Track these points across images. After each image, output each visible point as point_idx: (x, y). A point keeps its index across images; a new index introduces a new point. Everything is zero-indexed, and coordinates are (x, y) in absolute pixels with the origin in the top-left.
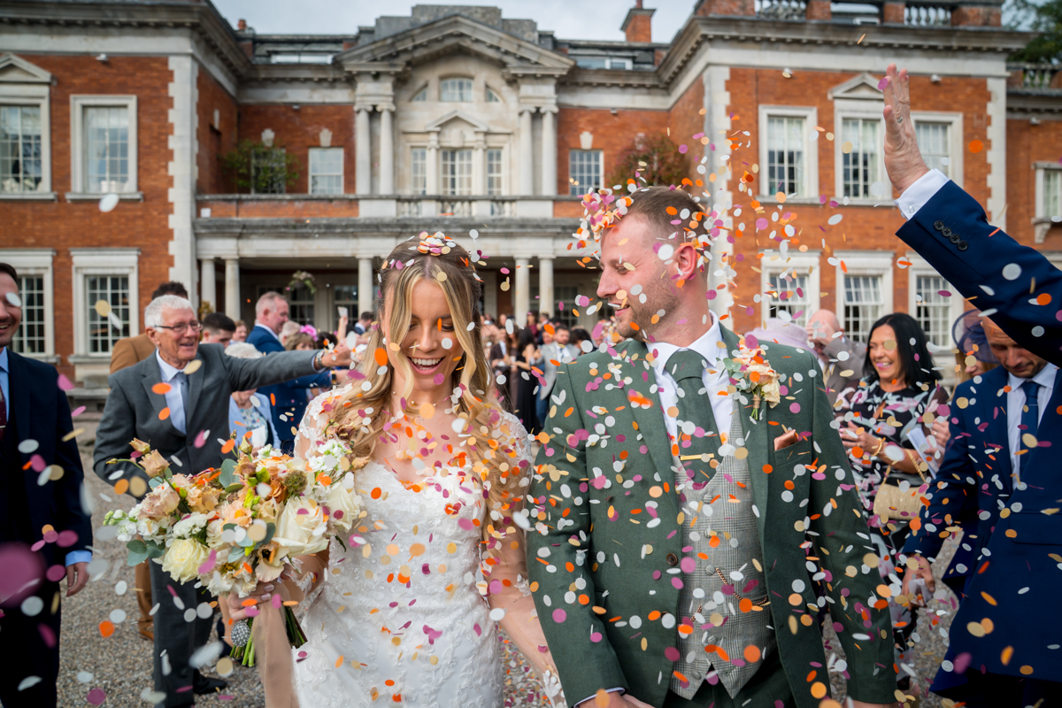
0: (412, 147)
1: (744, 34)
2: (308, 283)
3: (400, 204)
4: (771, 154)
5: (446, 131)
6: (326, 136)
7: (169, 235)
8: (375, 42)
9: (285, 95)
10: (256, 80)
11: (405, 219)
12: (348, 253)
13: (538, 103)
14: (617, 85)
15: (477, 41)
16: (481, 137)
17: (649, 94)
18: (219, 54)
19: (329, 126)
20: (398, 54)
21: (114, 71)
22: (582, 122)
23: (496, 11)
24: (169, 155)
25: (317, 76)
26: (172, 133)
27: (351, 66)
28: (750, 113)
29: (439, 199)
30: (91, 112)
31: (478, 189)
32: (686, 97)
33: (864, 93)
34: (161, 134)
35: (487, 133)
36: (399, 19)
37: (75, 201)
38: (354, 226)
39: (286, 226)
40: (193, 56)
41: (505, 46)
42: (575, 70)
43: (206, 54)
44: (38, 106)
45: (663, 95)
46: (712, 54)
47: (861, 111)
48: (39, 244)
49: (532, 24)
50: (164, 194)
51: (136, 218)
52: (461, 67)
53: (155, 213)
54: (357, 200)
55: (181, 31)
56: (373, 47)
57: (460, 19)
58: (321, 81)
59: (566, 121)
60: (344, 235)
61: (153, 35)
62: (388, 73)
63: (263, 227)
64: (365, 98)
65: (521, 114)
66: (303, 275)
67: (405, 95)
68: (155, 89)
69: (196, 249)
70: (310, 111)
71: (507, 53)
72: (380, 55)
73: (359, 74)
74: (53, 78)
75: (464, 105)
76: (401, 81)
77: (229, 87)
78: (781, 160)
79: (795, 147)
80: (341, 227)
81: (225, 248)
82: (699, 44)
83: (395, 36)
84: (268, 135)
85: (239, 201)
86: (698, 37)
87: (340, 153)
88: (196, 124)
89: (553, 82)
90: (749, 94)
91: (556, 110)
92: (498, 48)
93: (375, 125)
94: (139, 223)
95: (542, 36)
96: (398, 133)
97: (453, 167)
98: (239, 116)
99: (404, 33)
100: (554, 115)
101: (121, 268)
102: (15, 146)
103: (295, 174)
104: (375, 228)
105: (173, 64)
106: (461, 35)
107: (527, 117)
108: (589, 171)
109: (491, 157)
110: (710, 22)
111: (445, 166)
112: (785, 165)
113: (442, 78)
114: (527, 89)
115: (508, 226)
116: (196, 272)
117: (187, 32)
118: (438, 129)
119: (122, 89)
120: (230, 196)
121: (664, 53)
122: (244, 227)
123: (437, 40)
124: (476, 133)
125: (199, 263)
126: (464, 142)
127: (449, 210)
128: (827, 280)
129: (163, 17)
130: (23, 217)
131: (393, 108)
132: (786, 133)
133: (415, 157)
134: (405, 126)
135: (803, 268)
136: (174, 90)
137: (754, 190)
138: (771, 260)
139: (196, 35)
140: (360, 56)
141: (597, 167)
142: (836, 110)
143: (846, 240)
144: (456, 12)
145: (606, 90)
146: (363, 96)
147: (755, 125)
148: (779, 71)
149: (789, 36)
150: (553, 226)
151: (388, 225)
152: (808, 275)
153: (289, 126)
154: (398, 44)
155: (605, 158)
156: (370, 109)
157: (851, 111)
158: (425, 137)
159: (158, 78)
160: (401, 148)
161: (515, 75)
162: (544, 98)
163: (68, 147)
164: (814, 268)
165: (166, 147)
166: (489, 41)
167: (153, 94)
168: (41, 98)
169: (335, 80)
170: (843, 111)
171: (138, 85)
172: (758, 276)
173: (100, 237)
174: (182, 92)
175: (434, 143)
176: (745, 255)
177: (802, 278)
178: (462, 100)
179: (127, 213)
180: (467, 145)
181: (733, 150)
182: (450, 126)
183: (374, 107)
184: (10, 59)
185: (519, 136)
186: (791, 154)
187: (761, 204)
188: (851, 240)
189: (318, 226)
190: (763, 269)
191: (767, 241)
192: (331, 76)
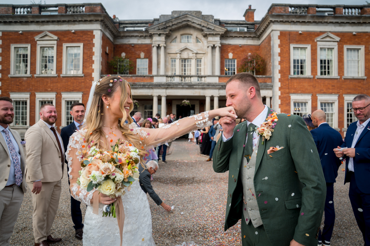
0: (171, 58)
1: (285, 20)
2: (137, 104)
3: (167, 78)
4: (294, 61)
5: (183, 53)
6: (142, 55)
8: (159, 24)
9: (129, 41)
10: (120, 36)
11: (169, 83)
12: (150, 94)
13: (214, 43)
14: (241, 37)
15: (193, 23)
16: (194, 55)
17: (252, 40)
18: (109, 29)
19: (144, 51)
20: (167, 27)
21: (76, 35)
22: (229, 49)
23: (200, 12)
24: (93, 62)
25: (140, 35)
26: (94, 55)
27: (151, 32)
28: (287, 47)
29: (180, 76)
30: (69, 48)
31: (193, 73)
32: (265, 41)
33: (328, 39)
34: (90, 55)
35: (196, 54)
36: (167, 16)
37: (63, 77)
38: (152, 85)
40: (101, 30)
41: (203, 24)
42: (227, 32)
43: (105, 29)
44: (53, 47)
45: (257, 40)
46: (274, 27)
47: (327, 46)
48: (52, 91)
49: (212, 17)
50: (91, 74)
51: (82, 82)
52: (188, 31)
53: (88, 81)
54: (153, 76)
55: (98, 22)
56: (159, 25)
57: (188, 15)
59: (224, 49)
60: (149, 88)
61: (89, 24)
62: (163, 34)
65: (208, 47)
66: (135, 101)
67: (169, 41)
68: (89, 41)
70: (137, 46)
71: (203, 26)
72: (161, 28)
73: (154, 34)
74: (58, 38)
75: (189, 44)
76: (168, 36)
77: (111, 39)
78: (298, 63)
79: (303, 58)
80: (148, 85)
82: (269, 23)
83: (166, 22)
84: (123, 55)
86: (269, 21)
87: (147, 60)
88: (101, 52)
89: (219, 36)
90: (287, 40)
91: (220, 45)
92: (200, 25)
93: (159, 51)
94: (83, 84)
95: (216, 20)
96: (166, 54)
97: (185, 65)
98: (114, 48)
99: (169, 20)
100: (220, 47)
101: (77, 98)
102: (46, 60)
103: (132, 67)
104: (159, 86)
105: (95, 33)
106: (188, 21)
107: (210, 48)
108: (232, 66)
109: (198, 61)
110: (273, 16)
111: (182, 65)
113: (182, 35)
114: (210, 39)
115: (203, 85)
117: (100, 22)
118: (180, 52)
119: (79, 41)
123: (180, 23)
124: (193, 53)
126: (189, 56)
127: (184, 80)
128: (314, 104)
129: (92, 18)
130: (47, 82)
131: (165, 45)
132: (300, 53)
133: (172, 61)
134: (169, 51)
135: (306, 100)
136: (95, 41)
137: (288, 73)
138: (294, 97)
139: (102, 24)
140: (154, 28)
141: (234, 65)
142: (318, 45)
143: (321, 90)
144: (187, 13)
145: (238, 38)
146: (155, 41)
147: (289, 51)
148: (297, 32)
149: (301, 20)
150: (219, 86)
151: (163, 85)
152: (307, 102)
153: (130, 51)
154: (167, 24)
155: (237, 62)
156: (157, 46)
157: (323, 45)
158: (176, 55)
159: (90, 37)
160: (167, 59)
161: (206, 34)
162: (216, 41)
163: (62, 60)
164: (309, 100)
165: (92, 59)
166: (197, 23)
167: (88, 42)
168: (54, 44)
169: (146, 36)
170: (320, 45)
171: (84, 40)
172: (290, 103)
173: (70, 88)
174: (97, 41)
175: (179, 57)
176: (285, 95)
177: (305, 103)
178: (188, 42)
179: (79, 81)
180: (190, 57)
181: (281, 59)
182: (184, 51)
183: (159, 45)
184: (46, 33)
185: (207, 54)
186: (301, 61)
187: (291, 78)
188: (323, 90)
189: (140, 85)
190: (291, 100)
191: (293, 91)
192: (144, 35)
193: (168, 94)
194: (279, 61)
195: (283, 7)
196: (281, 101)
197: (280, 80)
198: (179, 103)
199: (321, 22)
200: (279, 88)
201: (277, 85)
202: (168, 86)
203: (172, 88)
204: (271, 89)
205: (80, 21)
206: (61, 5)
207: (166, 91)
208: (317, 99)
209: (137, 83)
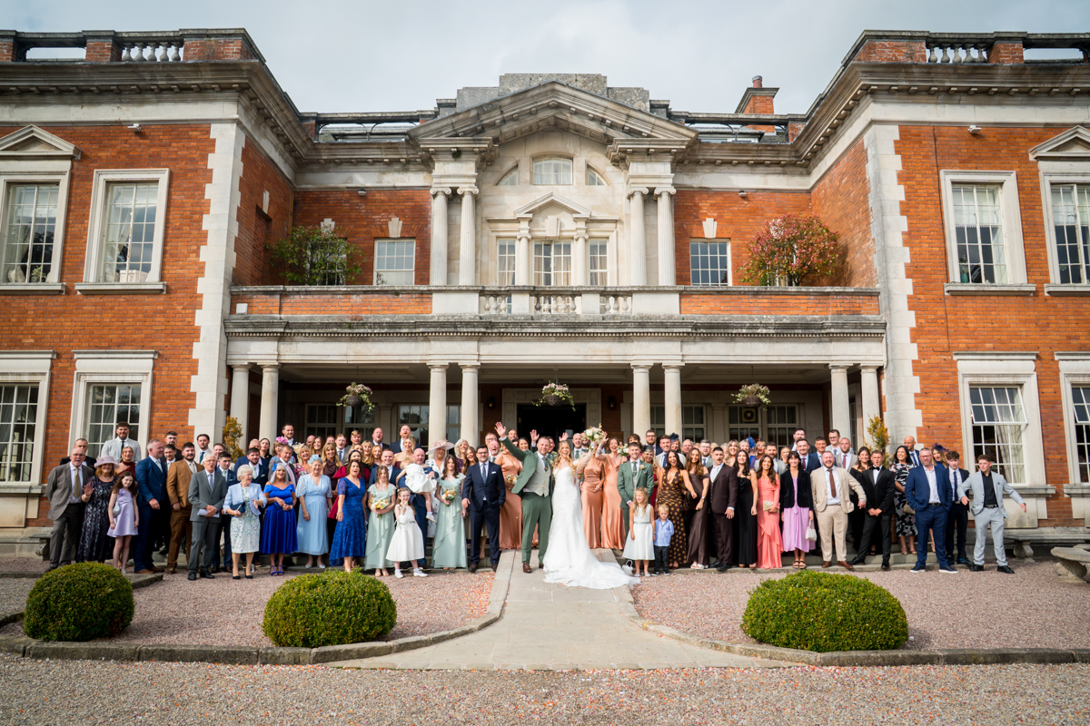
0: (498, 237)
1: (917, 84)
2: (365, 397)
3: (483, 298)
4: (960, 231)
5: (539, 219)
6: (395, 226)
7: (194, 334)
8: (457, 114)
9: (351, 179)
10: (317, 162)
11: (490, 316)
12: (416, 360)
13: (652, 183)
14: (746, 163)
15: (577, 113)
16: (582, 225)
17: (784, 173)
18: (274, 127)
19: (399, 214)
20: (482, 130)
21: (148, 142)
22: (705, 205)
23: (600, 79)
24: (202, 238)
25: (387, 157)
26: (208, 212)
27: (429, 143)
28: (929, 180)
29: (535, 292)
30: (116, 188)
31: (578, 278)
32: (835, 171)
33: (1077, 151)
34: (194, 213)
35: (589, 221)
36: (485, 89)
37: (86, 293)
38: (424, 324)
39: (339, 325)
40: (238, 122)
41: (610, 118)
42: (695, 144)
43: (257, 125)
44: (57, 183)
45: (801, 174)
46: (873, 110)
47: (1077, 174)
48: (38, 346)
49: (643, 93)
50: (193, 284)
51: (156, 312)
52: (557, 145)
53: (179, 308)
54: (430, 292)
55: (227, 94)
56: (454, 120)
57: (558, 87)
58: (392, 162)
59: (685, 207)
60: (412, 337)
61: (195, 101)
62: (472, 151)
63: (310, 325)
64: (443, 180)
65: (630, 197)
66: (360, 387)
67: (491, 177)
68: (192, 160)
69: (226, 352)
70: (378, 196)
71: (612, 126)
72: (461, 128)
73: (437, 152)
74: (76, 150)
75: (560, 188)
76: (486, 162)
77: (286, 169)
78: (973, 239)
79: (989, 221)
80: (408, 325)
81: (263, 352)
82: (857, 99)
83: (480, 108)
84: (328, 224)
85: (284, 294)
86: (857, 90)
87: (413, 245)
88: (238, 203)
89: (670, 158)
90: (926, 157)
91: (673, 191)
92: (602, 121)
93: (454, 212)
94: (160, 319)
95: (654, 107)
96: (483, 221)
97: (547, 262)
98: (295, 203)
99: (490, 103)
100: (671, 196)
101: (133, 374)
102: (27, 229)
103: (356, 267)
104: (452, 329)
105: (215, 131)
106: (559, 106)
107: (638, 199)
108: (714, 265)
109: (593, 249)
111: (537, 261)
112: (979, 244)
113: (535, 158)
114: (636, 168)
115: (623, 325)
116: (225, 381)
117: (234, 95)
118: (530, 216)
119: (154, 162)
120: (273, 288)
121: (801, 127)
122: (288, 325)
123: (530, 113)
124: (576, 220)
125: (230, 370)
126: (561, 231)
127: (545, 306)
128: (1048, 390)
129: (207, 78)
130: (25, 312)
131: (476, 191)
132: (976, 204)
133: (502, 249)
134: (490, 212)
135: (1015, 375)
136: (213, 161)
137: (943, 277)
138: (971, 368)
139: (245, 100)
140: (439, 132)
141: (724, 261)
142: (1041, 174)
143: (1069, 338)
144: (554, 79)
145: (732, 169)
146: (441, 177)
147: (937, 195)
148: (962, 126)
149: (975, 85)
150: (682, 325)
151: (468, 324)
152: (1021, 385)
153: (353, 215)
154: (483, 117)
155: (732, 249)
156: (449, 191)
157: (1062, 174)
158: (516, 226)
159: (197, 148)
160: (485, 239)
161: (624, 151)
162: (659, 177)
163: (86, 229)
164: (1029, 375)
165: (199, 228)
166: (592, 113)
167: (190, 167)
168: (62, 173)
169: (408, 162)
170: (1051, 175)
171: (174, 156)
172: (955, 387)
173: (111, 336)
174: (224, 163)
175: (525, 233)
176: (935, 359)
177: (1014, 389)
178: (558, 184)
179: (146, 308)
180: (565, 234)
181: (910, 225)
182: (544, 213)
183: (454, 190)
184: (32, 132)
185: (629, 224)
186: (985, 231)
187: (954, 294)
188: (1077, 338)
189: (380, 325)
190: (960, 378)
191: (963, 342)
192: (403, 156)
193: (486, 359)
194: (903, 233)
195: (904, 42)
196: (922, 379)
197: (913, 303)
198: (526, 398)
199: (1049, 93)
200: (912, 330)
201: (903, 320)
202: (486, 330)
203: (501, 336)
204: (878, 337)
205: (161, 90)
206: (97, 36)
207: (478, 348)
208: (1057, 372)
209: (367, 318)
